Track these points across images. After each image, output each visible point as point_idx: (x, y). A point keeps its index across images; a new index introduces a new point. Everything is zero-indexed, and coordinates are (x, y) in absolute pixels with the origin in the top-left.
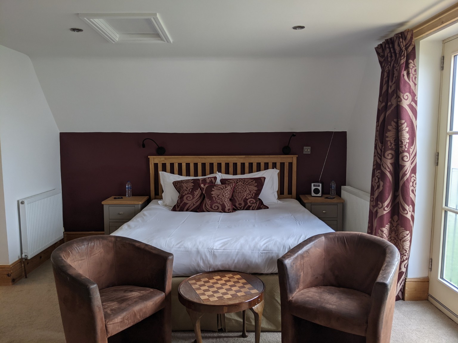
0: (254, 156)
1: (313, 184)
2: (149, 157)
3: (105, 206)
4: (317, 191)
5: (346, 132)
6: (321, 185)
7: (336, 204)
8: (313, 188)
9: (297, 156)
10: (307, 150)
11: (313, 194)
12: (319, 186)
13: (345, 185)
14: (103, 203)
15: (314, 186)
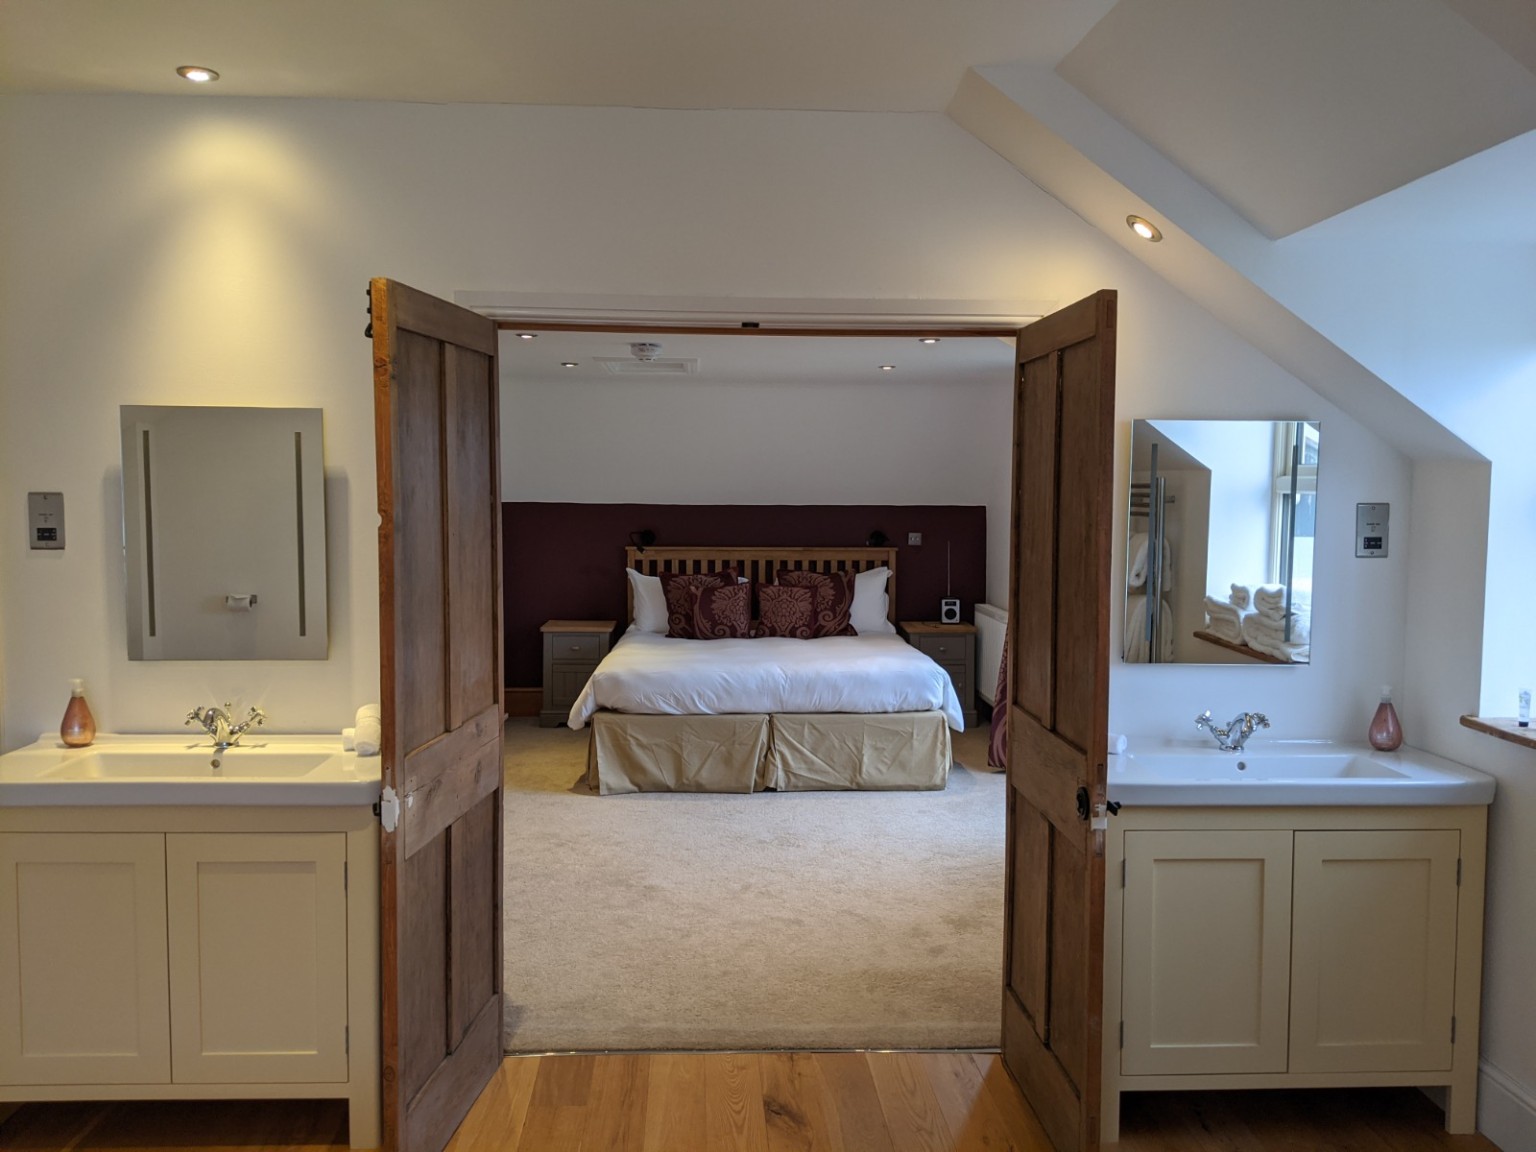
0: (817, 549)
1: (944, 602)
2: (627, 548)
3: (545, 636)
4: (951, 614)
5: (984, 507)
6: (958, 602)
7: (963, 635)
8: (945, 608)
9: (896, 549)
10: (914, 539)
11: (945, 620)
12: (955, 604)
13: (983, 601)
14: (543, 629)
15: (947, 604)
